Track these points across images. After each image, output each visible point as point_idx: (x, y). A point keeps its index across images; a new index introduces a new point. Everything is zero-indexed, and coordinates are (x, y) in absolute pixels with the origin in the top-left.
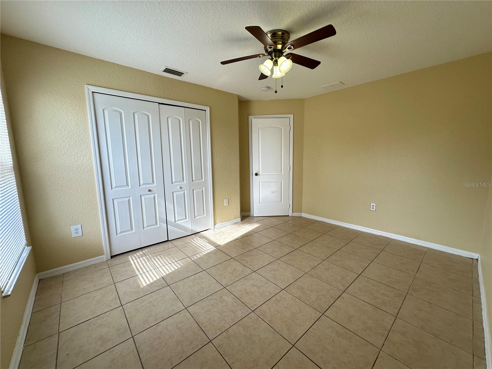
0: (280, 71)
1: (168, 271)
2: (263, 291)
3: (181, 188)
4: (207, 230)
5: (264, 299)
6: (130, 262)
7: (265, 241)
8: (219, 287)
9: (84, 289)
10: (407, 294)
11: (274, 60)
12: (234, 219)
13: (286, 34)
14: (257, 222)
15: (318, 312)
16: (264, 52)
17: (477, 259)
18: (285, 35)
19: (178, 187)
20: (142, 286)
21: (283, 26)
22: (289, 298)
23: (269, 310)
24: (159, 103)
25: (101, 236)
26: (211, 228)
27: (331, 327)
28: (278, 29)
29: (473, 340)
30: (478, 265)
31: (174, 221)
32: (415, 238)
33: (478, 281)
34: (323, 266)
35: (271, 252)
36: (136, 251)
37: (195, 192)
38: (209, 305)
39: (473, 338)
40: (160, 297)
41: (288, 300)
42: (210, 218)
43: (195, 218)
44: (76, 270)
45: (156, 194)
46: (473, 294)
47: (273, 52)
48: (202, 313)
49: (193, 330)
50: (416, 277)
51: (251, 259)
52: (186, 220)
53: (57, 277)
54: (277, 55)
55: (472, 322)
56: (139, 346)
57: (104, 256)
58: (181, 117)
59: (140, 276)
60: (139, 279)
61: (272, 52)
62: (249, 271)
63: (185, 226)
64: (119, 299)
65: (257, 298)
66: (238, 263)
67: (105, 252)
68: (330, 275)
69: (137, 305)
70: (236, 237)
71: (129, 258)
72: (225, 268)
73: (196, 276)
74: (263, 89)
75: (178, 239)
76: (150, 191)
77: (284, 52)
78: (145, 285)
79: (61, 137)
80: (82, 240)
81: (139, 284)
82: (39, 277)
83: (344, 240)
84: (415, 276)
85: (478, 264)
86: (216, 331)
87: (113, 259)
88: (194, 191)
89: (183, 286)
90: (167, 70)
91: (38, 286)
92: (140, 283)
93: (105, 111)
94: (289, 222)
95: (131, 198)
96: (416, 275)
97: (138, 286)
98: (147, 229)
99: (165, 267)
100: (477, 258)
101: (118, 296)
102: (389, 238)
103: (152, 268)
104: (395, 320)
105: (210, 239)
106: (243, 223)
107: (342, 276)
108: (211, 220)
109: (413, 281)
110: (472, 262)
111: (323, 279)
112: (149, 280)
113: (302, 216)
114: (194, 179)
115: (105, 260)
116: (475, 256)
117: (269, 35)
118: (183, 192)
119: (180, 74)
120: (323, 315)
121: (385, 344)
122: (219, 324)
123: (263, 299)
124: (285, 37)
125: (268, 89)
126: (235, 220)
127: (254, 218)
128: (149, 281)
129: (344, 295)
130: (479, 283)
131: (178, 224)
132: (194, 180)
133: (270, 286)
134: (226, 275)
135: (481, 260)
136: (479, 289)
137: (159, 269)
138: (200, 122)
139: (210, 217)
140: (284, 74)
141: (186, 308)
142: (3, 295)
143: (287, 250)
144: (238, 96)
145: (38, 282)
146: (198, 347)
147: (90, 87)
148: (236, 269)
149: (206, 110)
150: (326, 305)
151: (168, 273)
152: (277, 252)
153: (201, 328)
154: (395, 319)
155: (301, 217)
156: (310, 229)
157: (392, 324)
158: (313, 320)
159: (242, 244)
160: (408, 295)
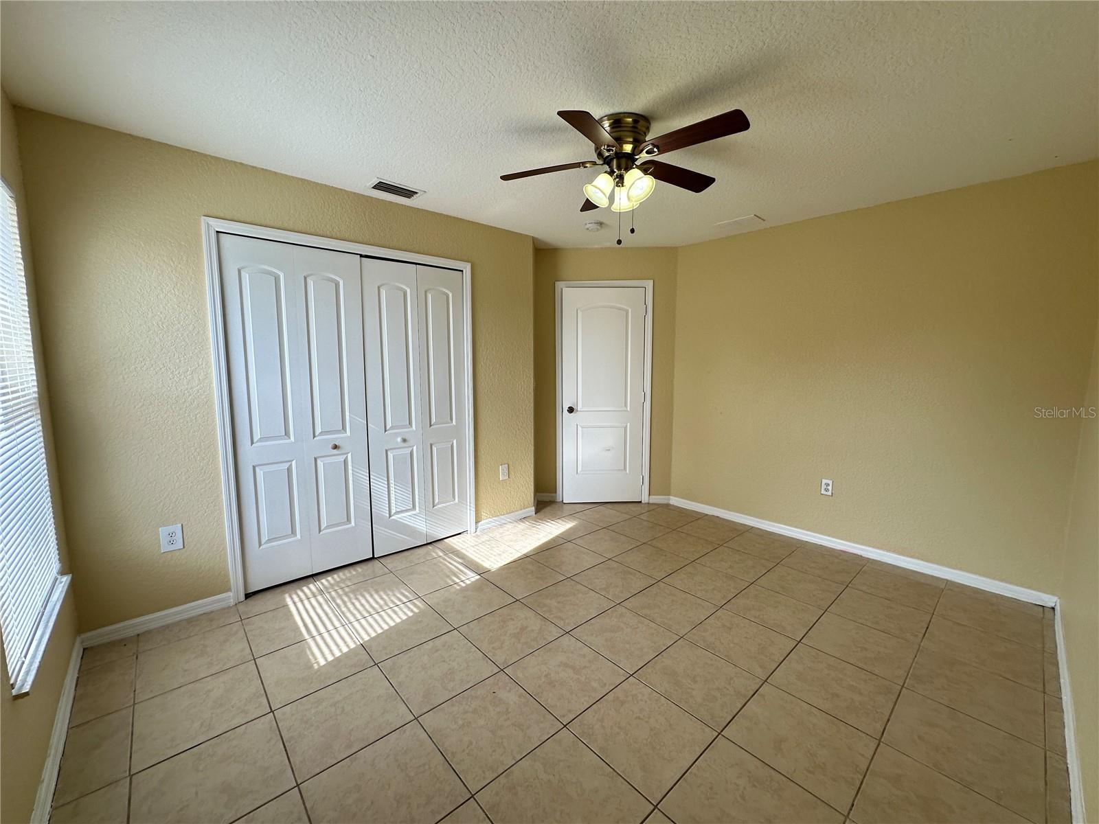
0: (629, 199)
1: (375, 631)
2: (585, 679)
3: (404, 440)
4: (460, 534)
5: (589, 697)
6: (289, 608)
7: (589, 561)
8: (488, 669)
9: (186, 671)
10: (902, 689)
11: (615, 174)
12: (521, 510)
13: (642, 123)
14: (571, 516)
15: (707, 730)
16: (594, 158)
17: (1053, 609)
18: (640, 124)
19: (399, 440)
20: (316, 666)
21: (636, 105)
22: (643, 695)
23: (600, 724)
24: (361, 256)
25: (224, 549)
26: (469, 529)
27: (737, 764)
28: (625, 111)
29: (1046, 795)
30: (1056, 622)
31: (388, 515)
32: (918, 558)
33: (1056, 658)
34: (718, 620)
35: (604, 586)
36: (301, 582)
37: (435, 449)
38: (466, 712)
39: (1046, 790)
40: (357, 691)
41: (641, 700)
42: (468, 507)
43: (433, 507)
44: (167, 627)
45: (349, 455)
46: (1044, 689)
47: (614, 158)
48: (453, 730)
49: (432, 770)
50: (921, 648)
51: (559, 602)
52: (414, 512)
53: (123, 642)
54: (623, 166)
55: (1043, 754)
56: (312, 807)
57: (231, 594)
58: (408, 287)
59: (310, 641)
60: (310, 649)
61: (612, 159)
62: (555, 632)
63: (412, 525)
64: (266, 695)
65: (574, 696)
66: (531, 614)
67: (232, 587)
68: (735, 644)
69: (307, 710)
70: (525, 551)
71: (284, 600)
72: (502, 624)
73: (438, 642)
74: (588, 226)
75: (395, 555)
76: (336, 447)
77: (637, 159)
78: (322, 662)
79: (144, 331)
80: (183, 558)
81: (309, 660)
82: (82, 642)
83: (763, 561)
84: (920, 646)
85: (1054, 618)
86: (484, 772)
87: (251, 601)
88: (433, 447)
89: (409, 665)
90: (381, 186)
91: (81, 665)
92: (311, 657)
93: (243, 273)
94: (642, 517)
95: (294, 462)
96: (922, 644)
97: (309, 666)
98: (328, 533)
99: (367, 621)
100: (1053, 605)
101: (264, 689)
102: (861, 556)
103: (337, 624)
104: (876, 750)
105: (467, 556)
106: (541, 520)
107: (759, 645)
108: (470, 513)
109: (916, 657)
110: (1042, 616)
111: (719, 651)
112: (331, 651)
113: (672, 502)
114: (434, 420)
115: (232, 602)
116: (1049, 600)
117: (606, 124)
118: (408, 451)
119: (409, 194)
120: (720, 736)
121: (855, 803)
122: (491, 755)
123: (587, 698)
124: (639, 127)
125: (599, 227)
126: (523, 511)
127: (565, 506)
128: (333, 655)
129: (766, 689)
130: (1056, 664)
131: (397, 521)
132: (435, 424)
133: (601, 668)
134: (504, 640)
135: (1061, 610)
136: (1057, 677)
137: (353, 626)
138: (450, 295)
139: (467, 505)
140: (636, 205)
141: (416, 719)
142: (14, 692)
143: (638, 584)
144: (533, 240)
145: (81, 656)
146: (444, 809)
147: (212, 221)
148: (527, 627)
149: (462, 271)
150: (727, 713)
151: (373, 635)
152: (617, 586)
153: (450, 765)
154: (876, 745)
155: (668, 506)
156: (687, 534)
157: (871, 758)
158: (697, 749)
159: (539, 567)
160: (904, 689)
